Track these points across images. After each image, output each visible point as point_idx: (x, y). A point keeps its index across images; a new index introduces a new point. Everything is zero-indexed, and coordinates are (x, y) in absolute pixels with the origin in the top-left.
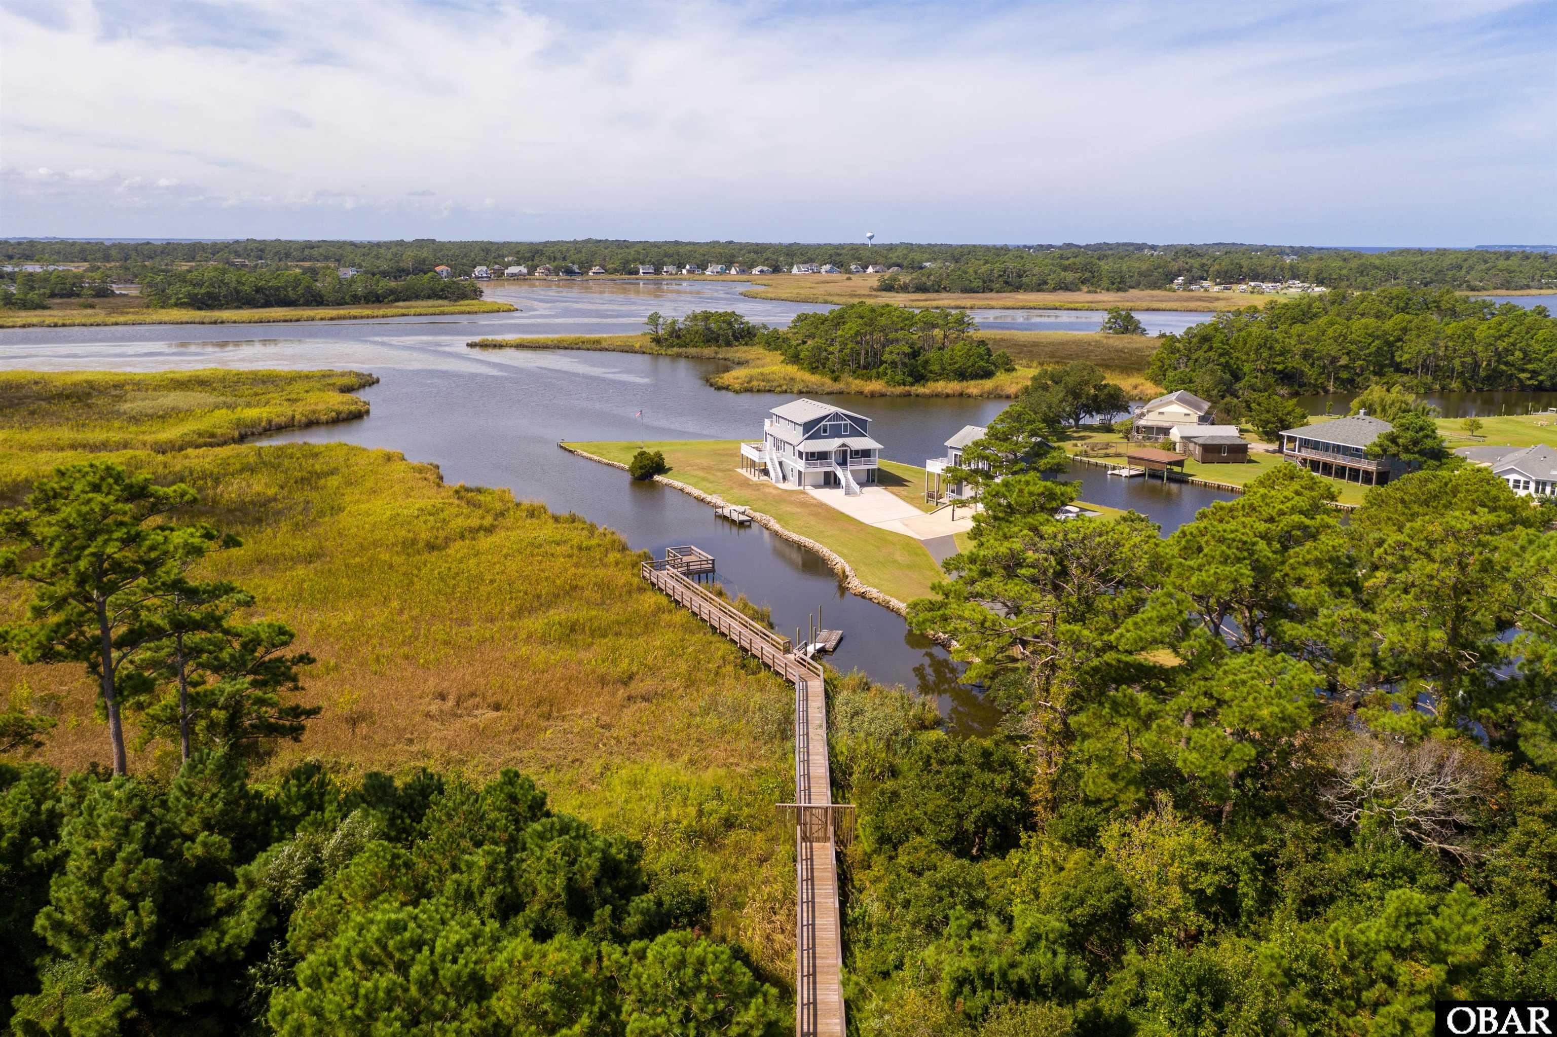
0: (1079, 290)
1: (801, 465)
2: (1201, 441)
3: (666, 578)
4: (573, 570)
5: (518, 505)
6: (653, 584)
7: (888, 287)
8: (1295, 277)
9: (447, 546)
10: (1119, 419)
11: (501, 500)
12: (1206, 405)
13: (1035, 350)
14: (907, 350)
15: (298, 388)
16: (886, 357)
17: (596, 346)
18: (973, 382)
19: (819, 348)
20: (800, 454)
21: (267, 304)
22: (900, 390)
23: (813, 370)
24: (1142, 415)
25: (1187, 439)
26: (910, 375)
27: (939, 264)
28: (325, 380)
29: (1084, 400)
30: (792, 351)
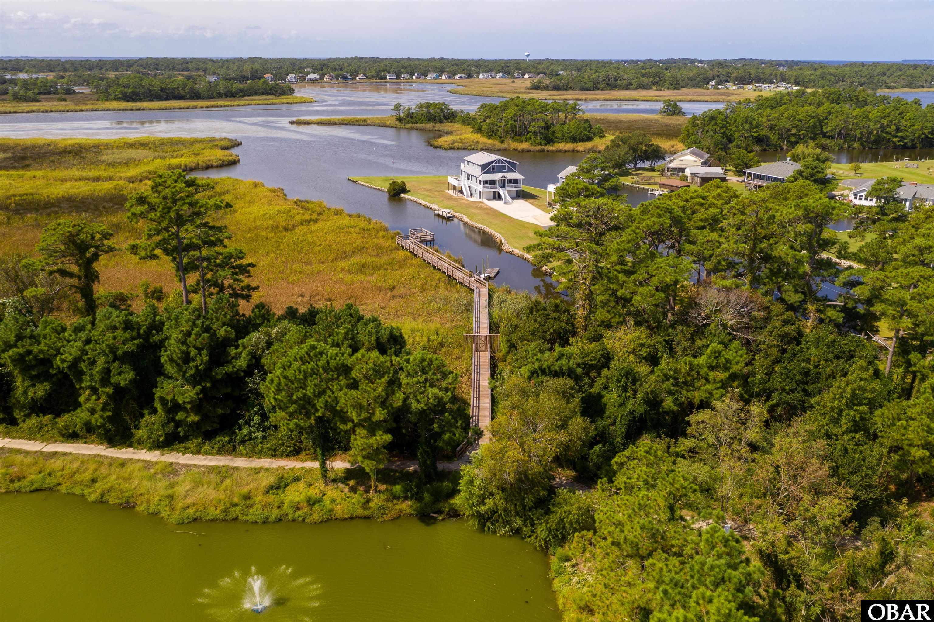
0: (651, 88)
1: (480, 188)
2: (700, 175)
3: (409, 243)
4: (361, 240)
5: (329, 209)
6: (403, 247)
7: (536, 87)
8: (783, 80)
9: (294, 229)
10: (659, 164)
11: (320, 206)
12: (707, 156)
13: (619, 125)
14: (543, 125)
15: (198, 147)
16: (531, 129)
17: (364, 123)
18: (580, 144)
19: (493, 124)
20: (480, 181)
21: (167, 99)
22: (539, 148)
23: (490, 137)
24: (671, 162)
25: (694, 175)
26: (545, 139)
27: (568, 72)
28: (212, 142)
29: (639, 153)
30: (477, 126)
